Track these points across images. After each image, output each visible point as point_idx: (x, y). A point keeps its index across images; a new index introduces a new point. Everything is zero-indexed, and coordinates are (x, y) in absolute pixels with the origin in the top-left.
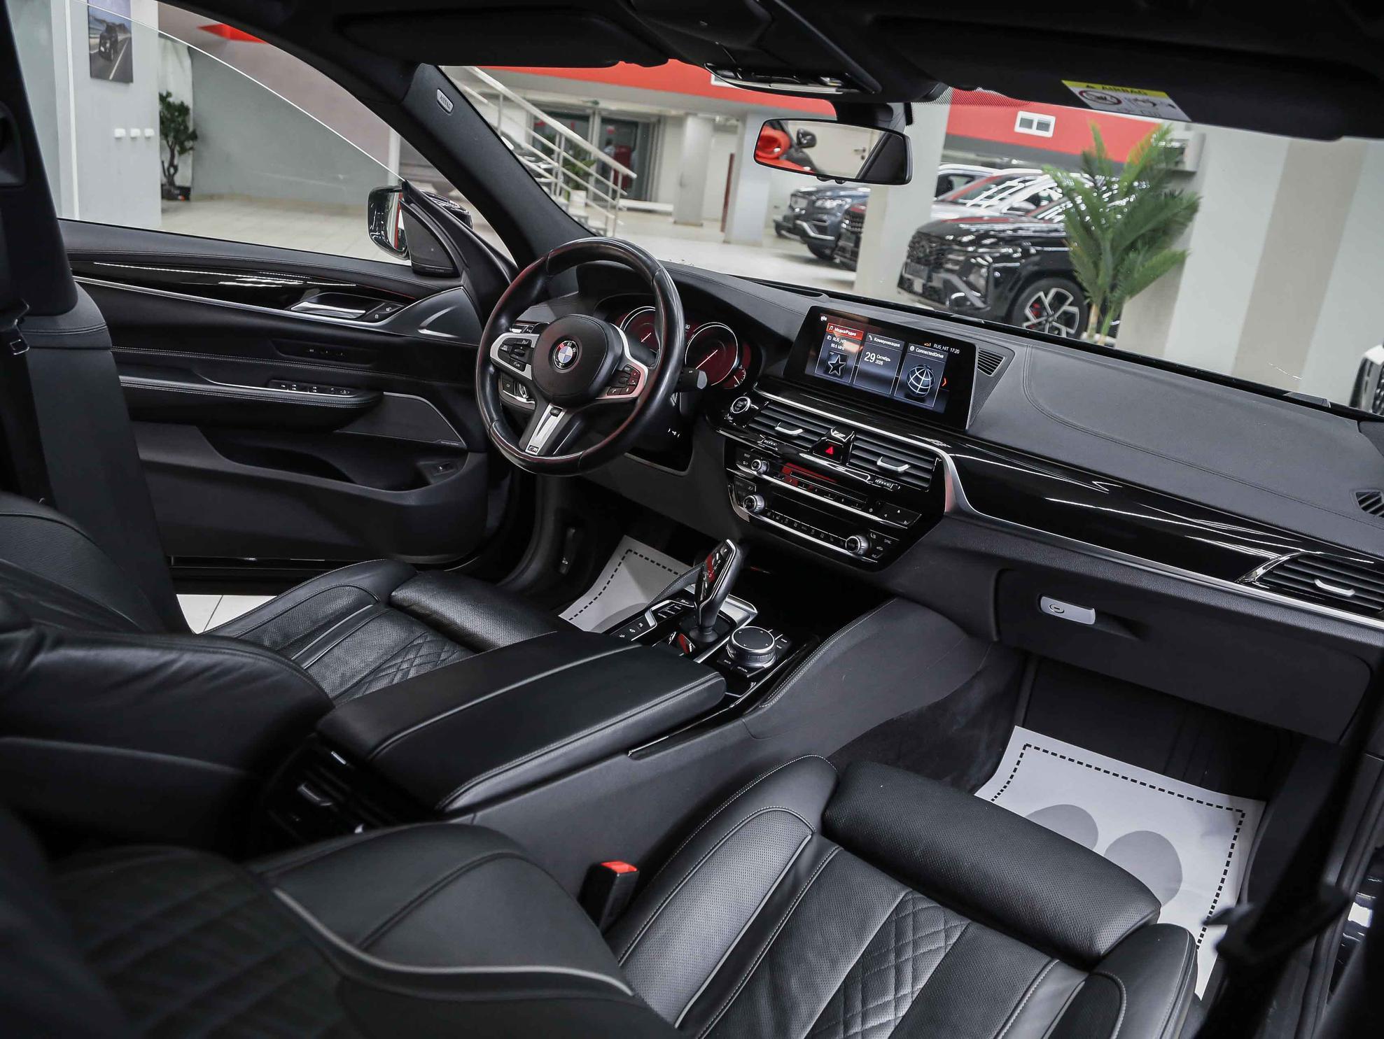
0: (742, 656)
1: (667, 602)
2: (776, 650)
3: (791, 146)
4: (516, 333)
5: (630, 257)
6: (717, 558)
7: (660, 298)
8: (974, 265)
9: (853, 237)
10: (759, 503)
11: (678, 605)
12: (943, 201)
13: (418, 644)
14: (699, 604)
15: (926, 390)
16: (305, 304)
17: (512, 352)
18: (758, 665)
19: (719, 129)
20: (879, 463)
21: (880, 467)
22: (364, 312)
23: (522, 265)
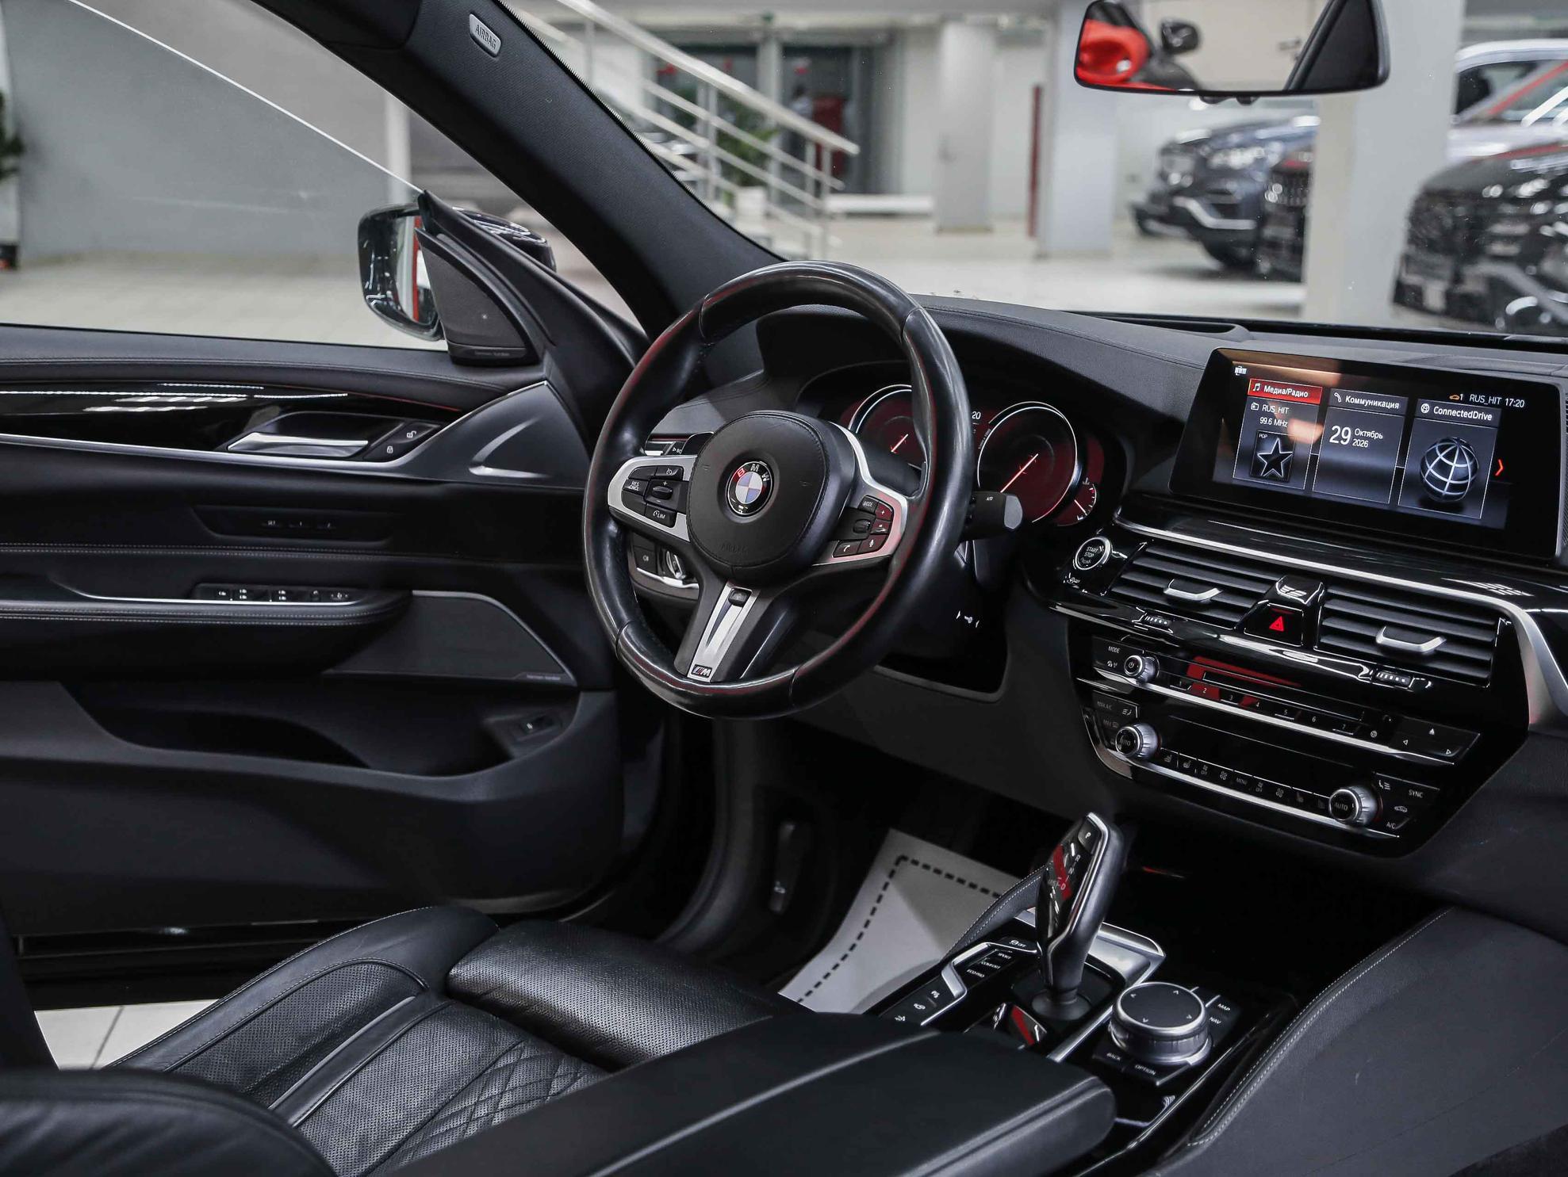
0: (1143, 1043)
1: (984, 946)
2: (1208, 1029)
3: (1150, 54)
4: (652, 457)
5: (857, 294)
6: (1073, 854)
7: (918, 364)
8: (1548, 241)
9: (1291, 217)
10: (1148, 741)
11: (1005, 952)
12: (1473, 122)
13: (506, 1066)
14: (1045, 946)
15: (1462, 487)
16: (255, 437)
17: (649, 492)
18: (1176, 1059)
19: (1008, 40)
20: (1381, 639)
21: (1384, 648)
22: (365, 442)
23: (654, 330)
